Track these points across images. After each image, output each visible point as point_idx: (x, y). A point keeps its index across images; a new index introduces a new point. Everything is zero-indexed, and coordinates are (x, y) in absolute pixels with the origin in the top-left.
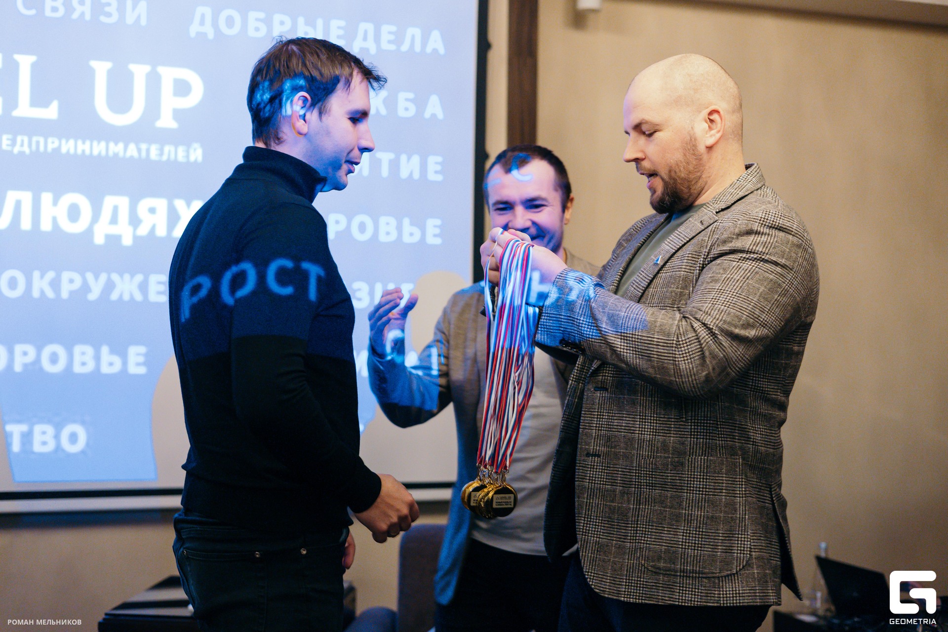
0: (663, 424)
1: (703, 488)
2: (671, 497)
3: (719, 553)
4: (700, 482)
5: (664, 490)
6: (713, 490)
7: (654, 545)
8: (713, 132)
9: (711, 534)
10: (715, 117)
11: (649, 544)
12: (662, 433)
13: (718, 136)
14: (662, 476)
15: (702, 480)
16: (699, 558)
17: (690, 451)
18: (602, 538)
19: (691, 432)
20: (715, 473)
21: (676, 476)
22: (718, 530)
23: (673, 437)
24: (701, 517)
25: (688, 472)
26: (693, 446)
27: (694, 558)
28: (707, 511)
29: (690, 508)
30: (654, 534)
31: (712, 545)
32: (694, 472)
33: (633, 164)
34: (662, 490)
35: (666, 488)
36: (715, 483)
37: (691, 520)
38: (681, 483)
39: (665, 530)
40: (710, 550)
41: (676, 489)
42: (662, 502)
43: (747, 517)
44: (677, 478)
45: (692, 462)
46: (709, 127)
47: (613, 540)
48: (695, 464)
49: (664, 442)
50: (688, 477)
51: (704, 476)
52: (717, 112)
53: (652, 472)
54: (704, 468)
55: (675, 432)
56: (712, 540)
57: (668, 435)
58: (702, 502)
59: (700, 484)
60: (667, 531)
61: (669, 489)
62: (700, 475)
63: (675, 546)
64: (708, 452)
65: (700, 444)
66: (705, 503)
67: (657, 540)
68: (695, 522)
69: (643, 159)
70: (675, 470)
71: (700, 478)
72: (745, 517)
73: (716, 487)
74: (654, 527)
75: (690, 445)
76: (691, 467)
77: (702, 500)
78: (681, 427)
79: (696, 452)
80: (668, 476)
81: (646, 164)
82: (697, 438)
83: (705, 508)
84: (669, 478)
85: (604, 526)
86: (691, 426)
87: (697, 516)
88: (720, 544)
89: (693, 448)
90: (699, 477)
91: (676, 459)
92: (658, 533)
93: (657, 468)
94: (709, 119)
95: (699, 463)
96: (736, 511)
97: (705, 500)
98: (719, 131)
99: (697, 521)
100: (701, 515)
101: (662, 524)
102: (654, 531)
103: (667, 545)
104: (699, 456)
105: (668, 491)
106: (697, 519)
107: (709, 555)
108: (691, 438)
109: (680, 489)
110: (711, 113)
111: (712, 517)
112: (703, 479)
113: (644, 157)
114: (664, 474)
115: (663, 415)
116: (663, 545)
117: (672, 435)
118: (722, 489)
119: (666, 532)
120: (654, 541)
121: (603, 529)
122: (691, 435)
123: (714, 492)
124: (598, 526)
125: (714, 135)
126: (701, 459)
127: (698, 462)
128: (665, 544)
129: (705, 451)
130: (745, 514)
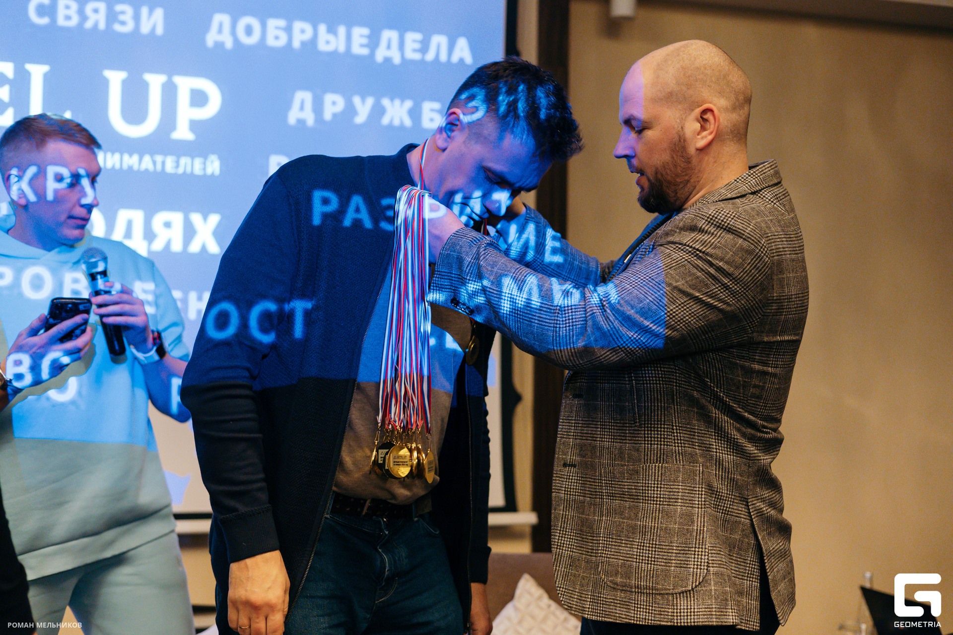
0: (619, 430)
1: (657, 497)
2: (629, 508)
3: (673, 568)
4: (654, 490)
5: (623, 500)
6: (667, 500)
7: (613, 558)
8: (705, 133)
9: (664, 547)
10: (708, 116)
11: (609, 558)
12: (619, 439)
13: (711, 137)
14: (620, 485)
15: (656, 489)
16: (652, 572)
17: (644, 458)
18: (575, 552)
19: (645, 437)
20: (670, 481)
21: (632, 485)
22: (671, 542)
23: (629, 443)
24: (654, 529)
25: (643, 480)
26: (647, 453)
27: (647, 573)
28: (661, 522)
29: (645, 518)
30: (614, 547)
31: (666, 559)
32: (648, 480)
34: (621, 500)
35: (624, 498)
36: (670, 492)
37: (645, 532)
38: (637, 493)
39: (622, 543)
40: (663, 564)
41: (633, 499)
42: (622, 513)
43: (705, 529)
44: (633, 487)
45: (646, 470)
46: (702, 127)
47: (583, 554)
48: (649, 472)
49: (620, 448)
50: (642, 486)
51: (658, 484)
52: (711, 111)
53: (611, 481)
54: (658, 477)
55: (630, 438)
56: (665, 554)
57: (624, 441)
58: (656, 513)
59: (654, 494)
60: (625, 543)
61: (627, 500)
62: (654, 484)
63: (630, 559)
64: (663, 459)
65: (654, 451)
66: (659, 513)
67: (616, 554)
68: (649, 534)
69: (633, 157)
70: (631, 479)
71: (654, 487)
72: (703, 530)
73: (671, 497)
74: (614, 540)
75: (645, 452)
76: (646, 475)
77: (656, 510)
78: (635, 432)
79: (650, 460)
80: (625, 485)
81: (635, 162)
82: (651, 444)
83: (658, 518)
84: (626, 487)
85: (577, 540)
86: (645, 431)
87: (651, 528)
88: (674, 558)
89: (647, 455)
90: (653, 485)
91: (631, 467)
92: (617, 546)
93: (615, 477)
94: (702, 118)
95: (653, 471)
96: (693, 522)
97: (659, 511)
98: (712, 132)
99: (651, 533)
100: (655, 526)
101: (620, 536)
102: (614, 544)
103: (624, 558)
104: (654, 462)
105: (626, 501)
106: (651, 531)
107: (662, 571)
108: (645, 444)
109: (637, 499)
110: (704, 112)
111: (666, 528)
112: (657, 487)
114: (621, 483)
115: (619, 420)
116: (620, 559)
117: (628, 441)
118: (678, 499)
119: (623, 545)
120: (613, 555)
121: (576, 543)
122: (645, 440)
123: (669, 502)
124: (572, 539)
125: (707, 136)
126: (655, 466)
127: (652, 469)
128: (621, 558)
129: (660, 458)
130: (704, 526)
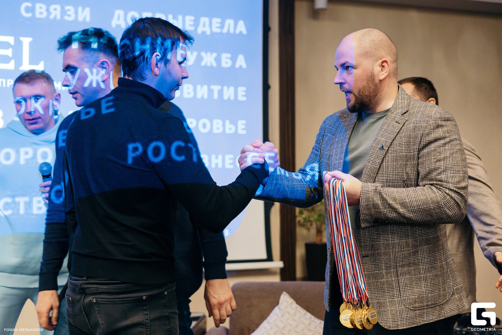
0: (404, 233)
1: (429, 261)
2: (413, 270)
3: (441, 292)
5: (409, 267)
6: (434, 262)
7: (411, 296)
8: (383, 72)
9: (437, 284)
10: (385, 64)
11: (408, 296)
12: (404, 238)
13: (386, 74)
14: (408, 260)
15: (428, 258)
16: (434, 297)
17: (420, 244)
18: (380, 300)
19: (419, 234)
20: (433, 253)
21: (415, 259)
22: (439, 281)
23: (411, 239)
24: (431, 277)
25: (421, 255)
26: (421, 241)
27: (432, 298)
28: (433, 272)
29: (425, 273)
30: (409, 290)
31: (438, 289)
32: (424, 254)
33: (339, 85)
34: (408, 267)
35: (410, 265)
36: (434, 257)
37: (427, 279)
38: (418, 261)
39: (414, 287)
40: (438, 291)
41: (415, 265)
42: (409, 273)
44: (416, 259)
45: (422, 250)
46: (382, 69)
48: (423, 250)
49: (407, 242)
50: (421, 258)
51: (429, 255)
52: (386, 62)
53: (403, 259)
54: (428, 252)
55: (411, 236)
56: (438, 287)
57: (408, 238)
58: (430, 269)
59: (428, 260)
60: (416, 287)
61: (412, 266)
62: (427, 255)
63: (422, 294)
64: (428, 243)
65: (424, 240)
66: (431, 268)
67: (412, 293)
69: (344, 83)
70: (414, 255)
71: (427, 257)
72: (448, 271)
73: (435, 260)
74: (409, 287)
75: (420, 241)
76: (422, 252)
77: (430, 268)
78: (414, 233)
79: (422, 244)
80: (411, 259)
81: (346, 86)
82: (422, 237)
83: (432, 271)
84: (412, 260)
85: (379, 293)
86: (419, 231)
87: (430, 276)
88: (441, 288)
89: (421, 242)
91: (414, 250)
92: (411, 289)
93: (405, 256)
94: (381, 65)
95: (426, 249)
96: (444, 269)
97: (431, 267)
98: (386, 72)
99: (430, 279)
100: (431, 275)
101: (412, 284)
102: (409, 289)
103: (418, 294)
104: (424, 246)
105: (412, 267)
106: (430, 278)
107: (438, 295)
108: (419, 237)
109: (418, 265)
110: (383, 62)
111: (436, 275)
112: (429, 257)
113: (345, 82)
114: (409, 259)
115: (404, 228)
116: (416, 295)
117: (410, 238)
118: (437, 260)
119: (415, 288)
120: (411, 294)
122: (419, 236)
123: (435, 262)
124: (376, 293)
125: (384, 74)
126: (426, 247)
128: (417, 294)
130: (448, 269)
